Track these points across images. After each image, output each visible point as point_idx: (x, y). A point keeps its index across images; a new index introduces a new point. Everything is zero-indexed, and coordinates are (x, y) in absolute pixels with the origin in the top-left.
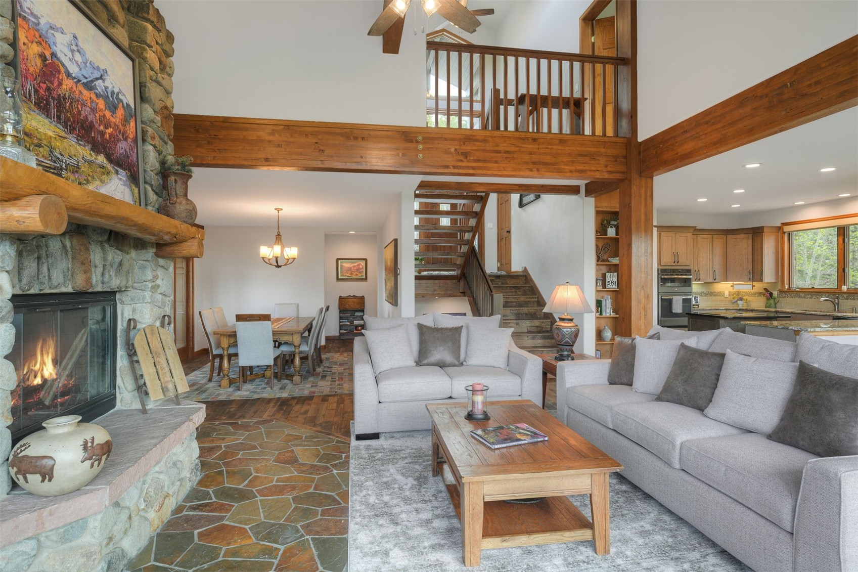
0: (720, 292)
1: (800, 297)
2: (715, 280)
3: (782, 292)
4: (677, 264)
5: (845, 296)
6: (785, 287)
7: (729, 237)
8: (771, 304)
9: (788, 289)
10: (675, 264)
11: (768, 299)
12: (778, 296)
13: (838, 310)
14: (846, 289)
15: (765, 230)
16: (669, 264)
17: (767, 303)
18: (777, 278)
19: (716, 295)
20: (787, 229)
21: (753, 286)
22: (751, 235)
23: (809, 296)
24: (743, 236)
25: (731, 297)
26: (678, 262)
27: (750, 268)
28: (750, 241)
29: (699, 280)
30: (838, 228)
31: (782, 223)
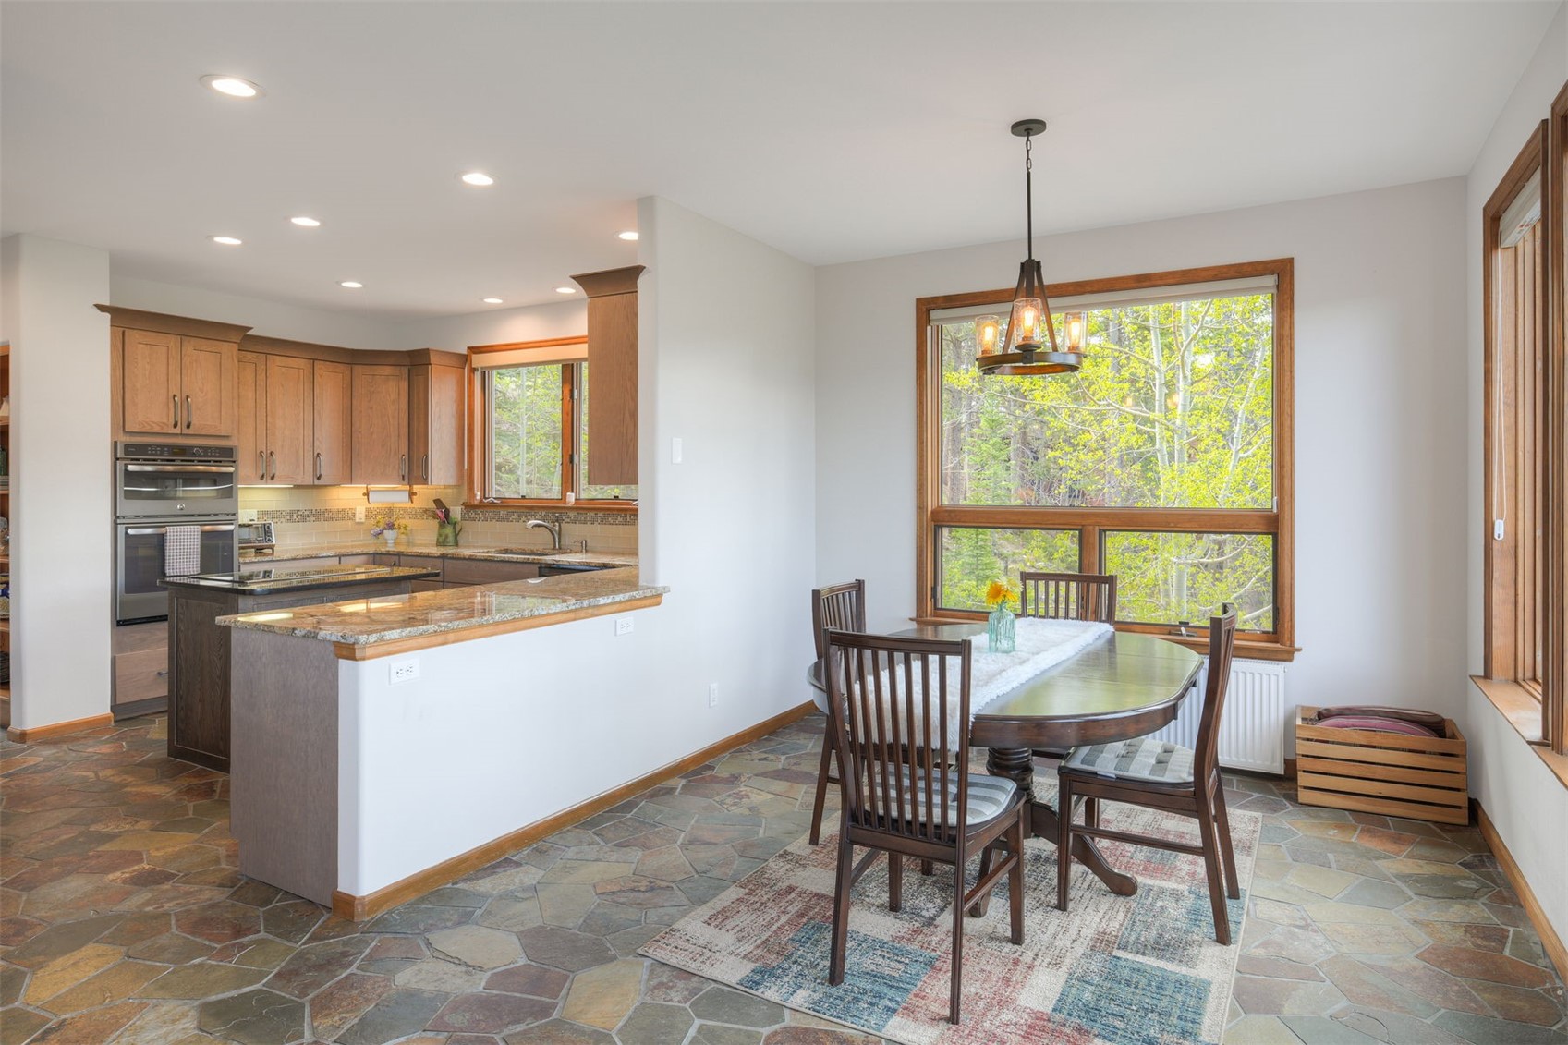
0: (344, 510)
1: (500, 519)
2: (319, 478)
3: (469, 507)
4: (186, 431)
5: (572, 514)
6: (475, 496)
7: (358, 369)
8: (447, 536)
9: (481, 501)
10: (177, 431)
11: (442, 525)
12: (463, 519)
13: (560, 548)
14: (573, 500)
15: (433, 359)
16: (157, 429)
17: (440, 535)
18: (460, 476)
19: (332, 519)
20: (479, 361)
21: (412, 494)
22: (405, 370)
23: (515, 516)
24: (388, 370)
25: (373, 521)
26: (188, 427)
27: (405, 450)
28: (405, 385)
29: (273, 478)
30: (563, 366)
31: (469, 348)
